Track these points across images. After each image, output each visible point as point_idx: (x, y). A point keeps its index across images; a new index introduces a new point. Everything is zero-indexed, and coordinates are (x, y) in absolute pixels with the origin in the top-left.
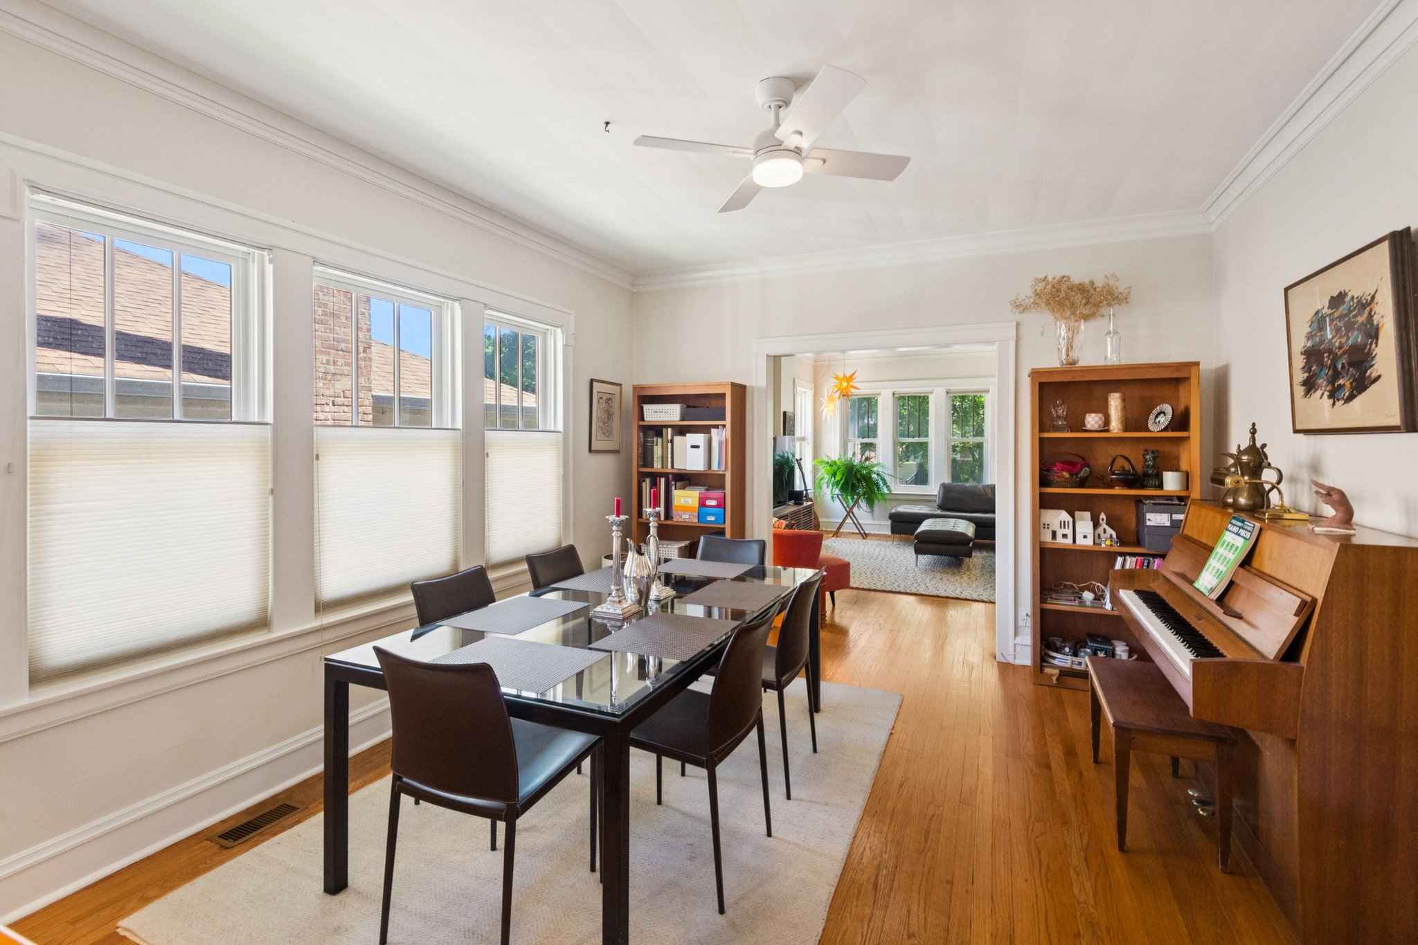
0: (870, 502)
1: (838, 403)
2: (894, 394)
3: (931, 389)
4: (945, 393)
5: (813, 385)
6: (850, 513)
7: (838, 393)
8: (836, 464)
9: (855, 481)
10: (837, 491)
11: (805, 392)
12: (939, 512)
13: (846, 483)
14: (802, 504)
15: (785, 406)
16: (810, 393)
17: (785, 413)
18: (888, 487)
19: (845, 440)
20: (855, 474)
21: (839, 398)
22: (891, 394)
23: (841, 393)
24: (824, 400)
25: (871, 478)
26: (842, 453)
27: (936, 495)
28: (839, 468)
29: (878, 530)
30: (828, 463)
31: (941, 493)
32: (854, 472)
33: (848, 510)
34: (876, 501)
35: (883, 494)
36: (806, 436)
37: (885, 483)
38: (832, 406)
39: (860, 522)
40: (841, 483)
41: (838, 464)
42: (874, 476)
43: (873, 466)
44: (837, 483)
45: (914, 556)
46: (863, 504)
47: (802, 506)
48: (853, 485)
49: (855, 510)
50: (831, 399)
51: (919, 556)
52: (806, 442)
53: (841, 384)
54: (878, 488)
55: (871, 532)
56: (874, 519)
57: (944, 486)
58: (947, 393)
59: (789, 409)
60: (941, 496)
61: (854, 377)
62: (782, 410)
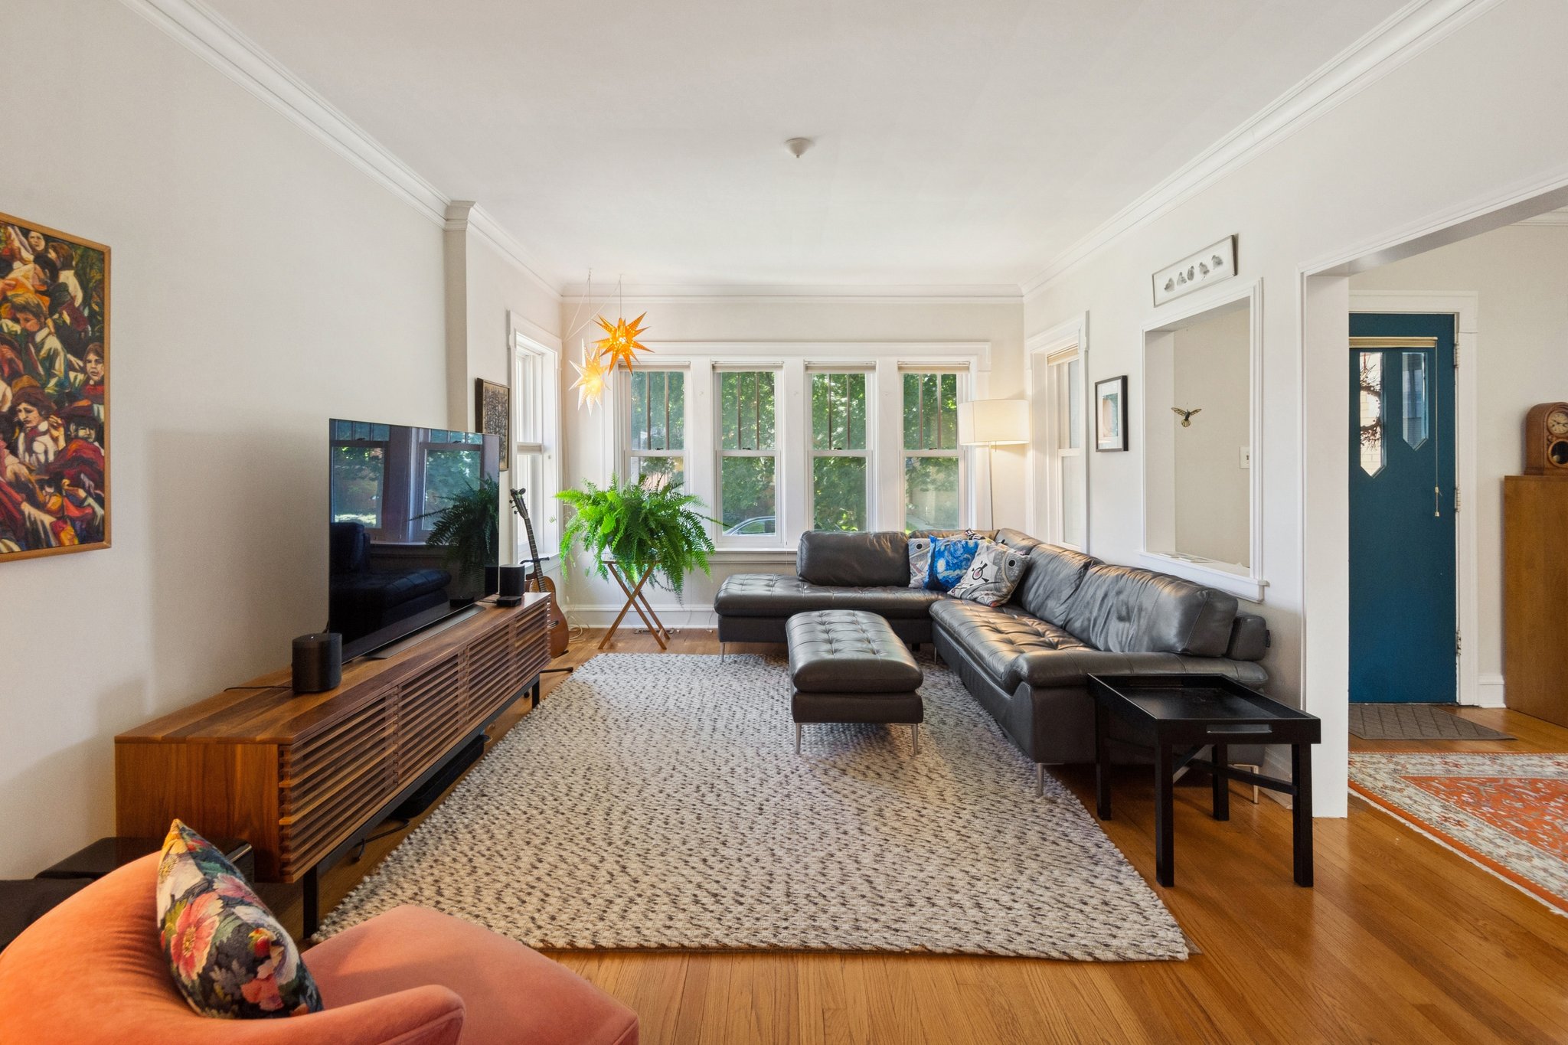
0: (675, 574)
1: (610, 378)
2: (714, 367)
3: (777, 360)
4: (802, 368)
5: (558, 341)
6: (634, 595)
7: (609, 356)
8: (606, 500)
9: (645, 537)
10: (608, 554)
11: (542, 354)
12: (807, 592)
13: (627, 539)
14: (519, 602)
15: (482, 365)
16: (552, 358)
17: (479, 384)
18: (706, 541)
19: (624, 453)
20: (646, 519)
21: (611, 367)
22: (709, 368)
23: (615, 357)
24: (580, 367)
25: (675, 527)
26: (619, 475)
27: (794, 553)
28: (612, 508)
29: (688, 623)
30: (589, 497)
31: (804, 551)
32: (642, 516)
33: (632, 590)
34: (686, 570)
35: (699, 554)
36: (546, 443)
37: (701, 533)
38: (595, 382)
39: (654, 608)
40: (617, 539)
41: (610, 498)
42: (681, 520)
43: (681, 500)
44: (607, 540)
45: (792, 725)
46: (660, 575)
47: (518, 610)
48: (641, 543)
49: (646, 589)
50: (593, 367)
51: (805, 727)
52: (546, 455)
53: (615, 338)
54: (689, 543)
55: (675, 626)
56: (680, 601)
57: (808, 536)
58: (807, 368)
59: (495, 377)
60: (804, 556)
61: (639, 327)
62: (472, 374)
